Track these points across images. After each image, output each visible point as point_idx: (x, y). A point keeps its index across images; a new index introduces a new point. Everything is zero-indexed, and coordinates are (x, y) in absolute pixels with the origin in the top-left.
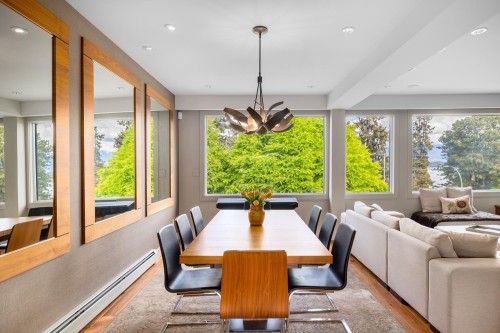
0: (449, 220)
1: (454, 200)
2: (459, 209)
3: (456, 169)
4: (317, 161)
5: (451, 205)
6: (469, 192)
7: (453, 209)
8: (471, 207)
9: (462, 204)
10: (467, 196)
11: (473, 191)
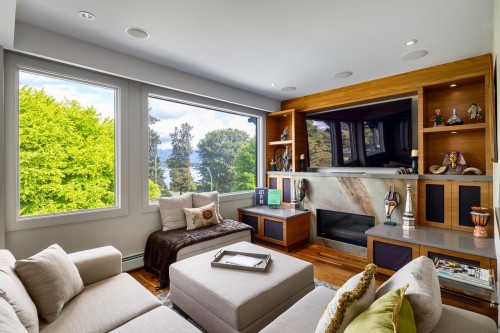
0: (193, 243)
1: (198, 210)
2: (205, 222)
3: (208, 169)
4: (70, 159)
5: (196, 217)
6: (214, 198)
7: (198, 223)
8: (218, 216)
9: (208, 214)
10: (213, 204)
11: (219, 195)
